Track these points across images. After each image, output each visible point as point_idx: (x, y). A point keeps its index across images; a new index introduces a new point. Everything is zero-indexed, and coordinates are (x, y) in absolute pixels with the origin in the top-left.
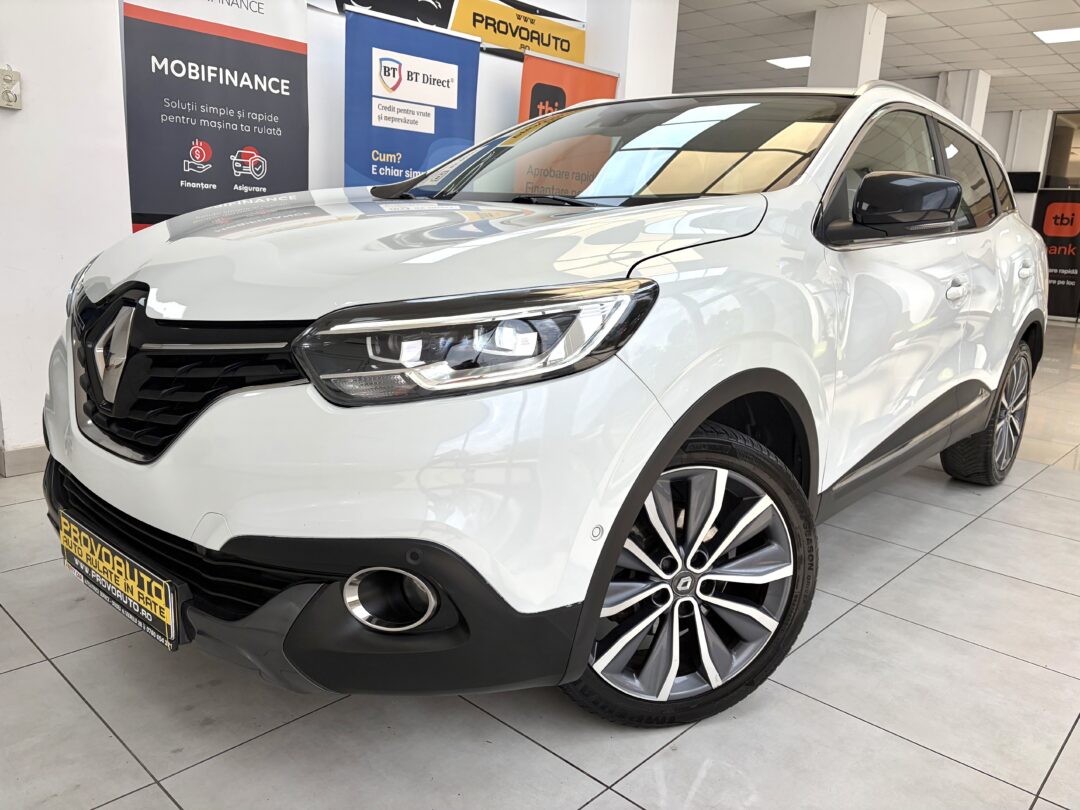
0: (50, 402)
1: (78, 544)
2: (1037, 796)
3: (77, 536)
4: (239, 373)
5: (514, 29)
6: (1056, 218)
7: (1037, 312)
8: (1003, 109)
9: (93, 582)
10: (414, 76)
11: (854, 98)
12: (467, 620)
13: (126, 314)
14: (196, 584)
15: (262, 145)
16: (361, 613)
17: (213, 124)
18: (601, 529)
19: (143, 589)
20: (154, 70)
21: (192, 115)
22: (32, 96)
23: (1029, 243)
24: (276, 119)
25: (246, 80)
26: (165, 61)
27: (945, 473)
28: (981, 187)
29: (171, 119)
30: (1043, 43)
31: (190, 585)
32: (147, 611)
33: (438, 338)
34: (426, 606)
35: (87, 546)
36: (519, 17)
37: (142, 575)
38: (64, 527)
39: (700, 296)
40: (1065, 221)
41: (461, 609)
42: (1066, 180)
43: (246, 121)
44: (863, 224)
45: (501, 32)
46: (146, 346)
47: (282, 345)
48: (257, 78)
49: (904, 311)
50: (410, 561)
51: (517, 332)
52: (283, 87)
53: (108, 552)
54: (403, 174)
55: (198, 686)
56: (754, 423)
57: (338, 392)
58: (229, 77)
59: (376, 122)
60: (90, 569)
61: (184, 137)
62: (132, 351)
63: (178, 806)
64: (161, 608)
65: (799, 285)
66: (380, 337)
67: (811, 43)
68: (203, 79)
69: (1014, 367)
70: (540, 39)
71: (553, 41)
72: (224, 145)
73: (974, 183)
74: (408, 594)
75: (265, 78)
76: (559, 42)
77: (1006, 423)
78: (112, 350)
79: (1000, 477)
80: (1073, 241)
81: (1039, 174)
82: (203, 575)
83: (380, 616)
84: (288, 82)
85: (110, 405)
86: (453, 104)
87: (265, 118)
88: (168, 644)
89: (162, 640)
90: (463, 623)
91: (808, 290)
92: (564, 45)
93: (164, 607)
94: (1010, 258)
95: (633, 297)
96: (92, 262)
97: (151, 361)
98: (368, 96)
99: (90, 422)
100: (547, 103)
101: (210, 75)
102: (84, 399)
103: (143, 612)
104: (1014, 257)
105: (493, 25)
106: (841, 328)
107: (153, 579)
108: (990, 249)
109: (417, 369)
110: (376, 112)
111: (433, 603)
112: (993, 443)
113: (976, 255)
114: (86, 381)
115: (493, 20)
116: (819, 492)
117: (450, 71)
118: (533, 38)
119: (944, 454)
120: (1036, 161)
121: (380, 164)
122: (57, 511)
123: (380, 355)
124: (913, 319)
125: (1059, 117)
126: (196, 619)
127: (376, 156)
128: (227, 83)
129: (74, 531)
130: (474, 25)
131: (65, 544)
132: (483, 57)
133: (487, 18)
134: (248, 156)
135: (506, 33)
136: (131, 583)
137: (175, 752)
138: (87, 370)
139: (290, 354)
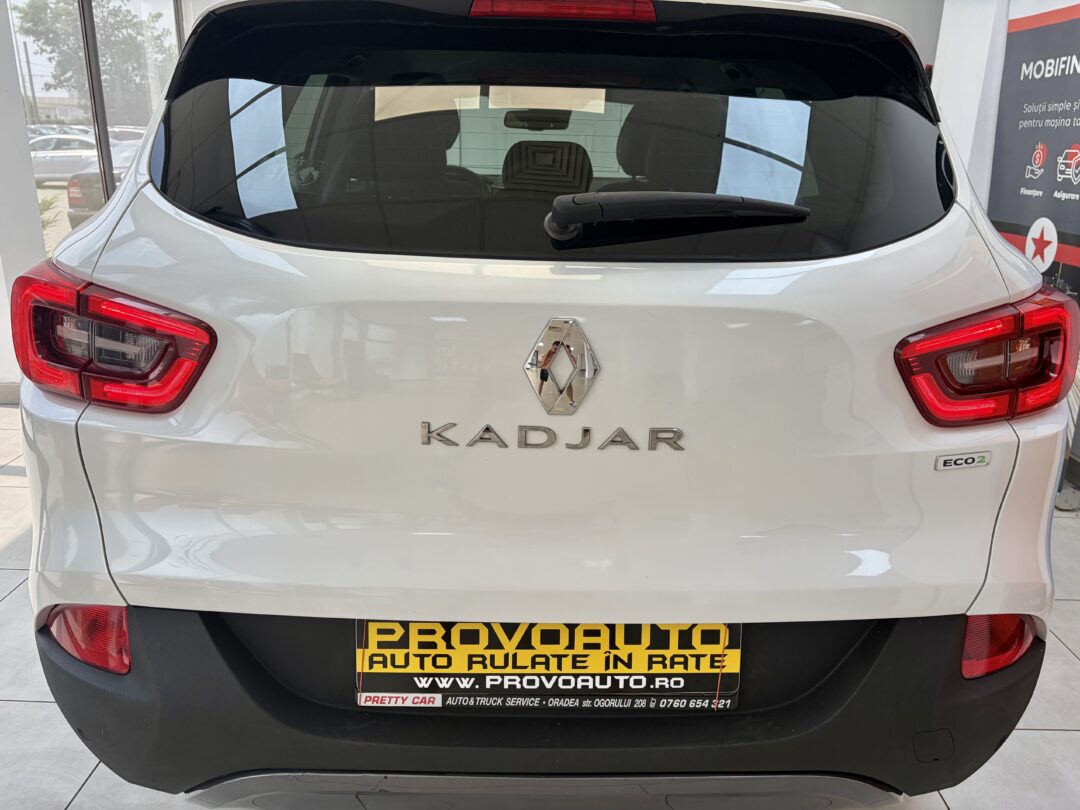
17: (1053, 123)
29: (1026, 123)
43: (1079, 113)
58: (1074, 64)
68: (1055, 74)
101: (1061, 67)
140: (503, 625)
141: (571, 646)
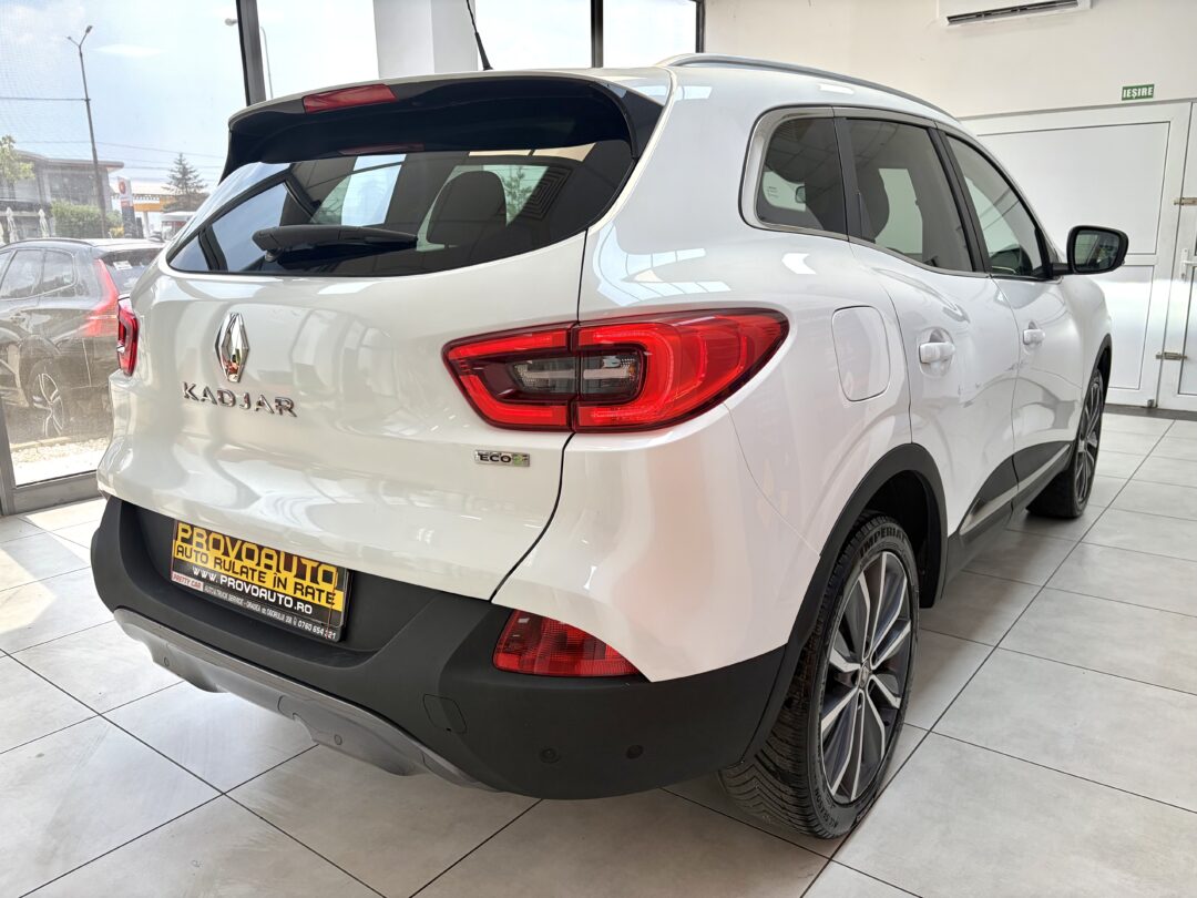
140: (231, 538)
141: (258, 564)
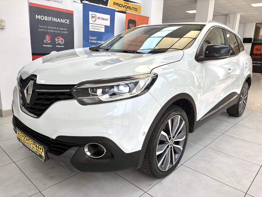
0: (13, 102)
1: (21, 137)
2: (246, 193)
3: (21, 134)
4: (59, 97)
5: (124, 6)
6: (256, 49)
7: (250, 75)
8: (243, 23)
9: (25, 145)
10: (99, 18)
11: (205, 25)
12: (113, 155)
13: (31, 82)
14: (49, 147)
15: (63, 36)
16: (89, 154)
17: (51, 31)
18: (145, 133)
19: (37, 147)
20: (36, 18)
21: (46, 29)
22: (7, 25)
23: (248, 58)
24: (66, 29)
25: (59, 20)
26: (39, 16)
27: (227, 114)
28: (235, 44)
29: (41, 30)
30: (253, 7)
31: (48, 147)
32: (38, 153)
33: (106, 89)
34: (104, 152)
35: (23, 137)
36: (125, 3)
37: (37, 144)
38: (17, 132)
39: (168, 76)
40: (258, 50)
41: (112, 152)
42: (258, 40)
43: (59, 30)
44: (207, 57)
45: (120, 7)
46: (36, 90)
47: (69, 90)
48: (61, 19)
49: (218, 76)
50: (100, 142)
51: (124, 87)
52: (68, 22)
53: (29, 139)
54: (97, 42)
55: (49, 168)
56: (181, 105)
57: (82, 101)
58: (55, 20)
59: (90, 30)
60: (24, 142)
61: (44, 34)
62: (33, 91)
63: (44, 196)
64: (41, 152)
65: (192, 72)
66: (92, 88)
67: (196, 7)
68: (48, 20)
69: (244, 88)
70: (130, 8)
71: (133, 9)
72: (54, 36)
73: (234, 43)
74: (99, 149)
75: (63, 19)
76: (134, 9)
77: (242, 102)
78: (28, 91)
79: (241, 114)
80: (260, 55)
81: (252, 38)
82: (51, 144)
83: (93, 154)
84: (69, 20)
85: (28, 104)
86: (109, 25)
87: (63, 29)
88: (43, 161)
89: (42, 160)
90: (112, 155)
91: (194, 73)
92: (136, 9)
93: (42, 152)
94: (243, 62)
95: (151, 78)
96: (23, 68)
97: (37, 94)
98: (88, 23)
99: (23, 108)
100: (132, 24)
101: (50, 19)
102: (22, 102)
103: (37, 153)
104: (244, 62)
105: (118, 5)
106: (202, 81)
107: (39, 145)
108: (238, 60)
109: (101, 96)
110: (90, 27)
111: (105, 151)
112: (239, 106)
113: (235, 61)
114: (22, 98)
115: (118, 4)
116: (197, 121)
117: (108, 17)
118: (128, 8)
119: (227, 110)
120: (251, 35)
121: (91, 40)
122: (16, 128)
123: (92, 92)
124: (220, 77)
125: (257, 24)
126: (50, 155)
127: (90, 38)
128: (54, 21)
129: (20, 133)
130: (114, 5)
131: (18, 136)
132: (116, 13)
133: (117, 3)
134: (59, 39)
135: (122, 7)
136: (34, 146)
137: (44, 184)
138: (22, 95)
139: (71, 92)
